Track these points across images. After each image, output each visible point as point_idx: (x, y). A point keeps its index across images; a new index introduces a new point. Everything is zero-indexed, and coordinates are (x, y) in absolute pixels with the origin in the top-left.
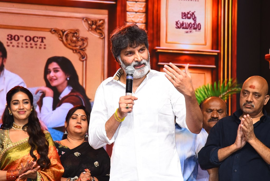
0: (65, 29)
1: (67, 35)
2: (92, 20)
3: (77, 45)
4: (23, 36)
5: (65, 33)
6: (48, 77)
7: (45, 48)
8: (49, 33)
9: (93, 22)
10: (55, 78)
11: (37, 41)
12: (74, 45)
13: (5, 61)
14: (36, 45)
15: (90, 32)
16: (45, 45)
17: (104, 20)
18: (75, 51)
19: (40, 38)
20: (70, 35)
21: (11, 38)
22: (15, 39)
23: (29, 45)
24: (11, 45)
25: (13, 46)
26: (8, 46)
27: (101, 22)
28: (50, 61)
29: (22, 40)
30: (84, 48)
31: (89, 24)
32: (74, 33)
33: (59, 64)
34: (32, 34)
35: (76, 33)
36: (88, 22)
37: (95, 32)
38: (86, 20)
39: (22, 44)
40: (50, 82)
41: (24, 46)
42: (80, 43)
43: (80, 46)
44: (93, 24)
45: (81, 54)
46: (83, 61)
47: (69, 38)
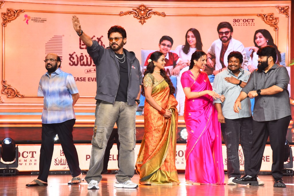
0: (266, 14)
1: (267, 17)
2: (281, 7)
3: (272, 22)
4: (242, 20)
5: (266, 16)
6: (256, 41)
7: (254, 25)
8: (257, 16)
9: (282, 8)
10: (260, 41)
11: (250, 21)
12: (270, 22)
13: (232, 34)
14: (249, 24)
15: (280, 14)
16: (254, 23)
17: (288, 7)
18: (271, 26)
19: (251, 19)
20: (269, 17)
21: (235, 21)
22: (237, 22)
23: (245, 24)
24: (235, 25)
25: (236, 25)
26: (234, 25)
27: (287, 7)
28: (257, 32)
29: (241, 21)
30: (277, 23)
31: (280, 9)
32: (271, 16)
33: (262, 33)
34: (247, 18)
35: (272, 15)
36: (279, 8)
37: (283, 14)
38: (278, 7)
39: (241, 24)
40: (257, 44)
41: (243, 24)
42: (274, 21)
43: (275, 23)
44: (282, 9)
45: (275, 27)
46: (276, 31)
47: (268, 18)
